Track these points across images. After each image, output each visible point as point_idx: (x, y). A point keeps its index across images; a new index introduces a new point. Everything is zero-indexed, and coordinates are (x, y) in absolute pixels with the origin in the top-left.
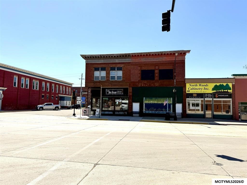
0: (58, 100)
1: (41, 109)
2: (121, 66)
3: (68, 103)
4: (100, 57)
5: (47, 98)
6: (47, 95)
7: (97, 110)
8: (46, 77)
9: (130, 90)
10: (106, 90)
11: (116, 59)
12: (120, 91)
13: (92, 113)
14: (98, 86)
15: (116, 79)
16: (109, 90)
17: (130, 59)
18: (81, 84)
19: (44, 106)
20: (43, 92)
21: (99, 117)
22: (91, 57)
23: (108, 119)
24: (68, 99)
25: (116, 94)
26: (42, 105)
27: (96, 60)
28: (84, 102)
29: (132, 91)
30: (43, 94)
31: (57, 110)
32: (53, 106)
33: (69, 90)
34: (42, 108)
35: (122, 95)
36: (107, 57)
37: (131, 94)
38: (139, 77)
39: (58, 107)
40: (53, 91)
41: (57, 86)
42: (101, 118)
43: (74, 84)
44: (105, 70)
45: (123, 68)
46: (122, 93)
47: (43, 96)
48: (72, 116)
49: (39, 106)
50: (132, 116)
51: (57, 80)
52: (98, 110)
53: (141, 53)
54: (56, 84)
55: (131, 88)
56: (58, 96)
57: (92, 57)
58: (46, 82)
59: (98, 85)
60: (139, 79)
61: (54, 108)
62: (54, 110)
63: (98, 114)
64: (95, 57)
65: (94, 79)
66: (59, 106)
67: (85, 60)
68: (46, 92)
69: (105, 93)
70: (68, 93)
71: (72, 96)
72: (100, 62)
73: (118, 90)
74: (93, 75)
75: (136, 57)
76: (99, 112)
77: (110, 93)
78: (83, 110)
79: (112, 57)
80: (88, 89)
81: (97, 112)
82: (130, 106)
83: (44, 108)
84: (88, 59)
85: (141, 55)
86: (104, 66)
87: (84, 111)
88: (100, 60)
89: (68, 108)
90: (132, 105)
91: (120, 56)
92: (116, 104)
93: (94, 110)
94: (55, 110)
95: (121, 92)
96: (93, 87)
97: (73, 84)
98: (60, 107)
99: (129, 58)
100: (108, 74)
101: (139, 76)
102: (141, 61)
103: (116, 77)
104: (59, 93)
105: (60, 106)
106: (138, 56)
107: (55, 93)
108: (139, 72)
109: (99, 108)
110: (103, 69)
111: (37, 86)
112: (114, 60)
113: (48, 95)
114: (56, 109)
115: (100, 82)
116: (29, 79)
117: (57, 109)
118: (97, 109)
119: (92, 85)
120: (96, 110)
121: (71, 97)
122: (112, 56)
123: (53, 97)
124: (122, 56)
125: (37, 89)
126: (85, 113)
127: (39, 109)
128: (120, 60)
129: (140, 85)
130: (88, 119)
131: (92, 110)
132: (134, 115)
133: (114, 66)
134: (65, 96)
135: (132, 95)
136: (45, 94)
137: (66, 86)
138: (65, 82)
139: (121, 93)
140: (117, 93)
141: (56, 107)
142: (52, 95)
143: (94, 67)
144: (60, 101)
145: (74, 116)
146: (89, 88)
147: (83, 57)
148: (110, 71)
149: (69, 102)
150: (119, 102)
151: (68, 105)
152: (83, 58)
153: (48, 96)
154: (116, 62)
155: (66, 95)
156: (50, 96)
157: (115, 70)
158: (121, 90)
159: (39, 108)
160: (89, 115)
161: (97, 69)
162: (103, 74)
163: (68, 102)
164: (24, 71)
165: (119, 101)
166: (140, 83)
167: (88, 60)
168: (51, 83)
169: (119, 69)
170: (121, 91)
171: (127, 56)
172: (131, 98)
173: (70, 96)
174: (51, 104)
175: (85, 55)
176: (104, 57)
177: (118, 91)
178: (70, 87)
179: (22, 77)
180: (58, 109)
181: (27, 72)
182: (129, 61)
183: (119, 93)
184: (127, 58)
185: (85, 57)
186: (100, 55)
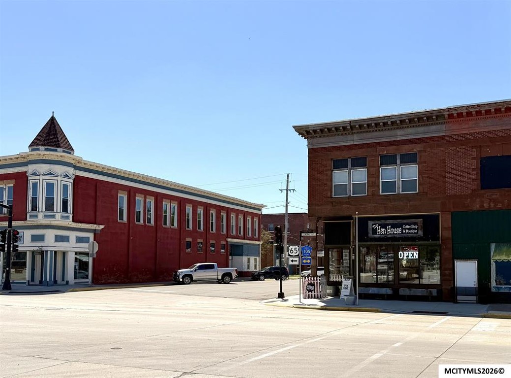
0: (227, 254)
1: (187, 280)
2: (413, 149)
3: (254, 263)
4: (349, 127)
5: (199, 250)
6: (199, 240)
7: (343, 284)
8: (196, 192)
9: (445, 222)
10: (370, 223)
11: (398, 128)
12: (413, 226)
13: (329, 290)
14: (346, 214)
15: (399, 190)
16: (379, 222)
17: (443, 127)
18: (287, 206)
19: (195, 270)
20: (190, 234)
21: (354, 303)
22: (322, 131)
23: (380, 310)
24: (253, 251)
25: (398, 236)
26: (189, 270)
27: (337, 138)
28: (309, 261)
29: (451, 226)
30: (189, 240)
31: (228, 283)
32: (217, 273)
33: (253, 225)
34: (190, 276)
35: (420, 239)
36: (369, 125)
37: (448, 234)
38: (474, 180)
39: (229, 275)
40: (212, 230)
41: (223, 215)
42: (358, 305)
43: (266, 206)
44: (366, 166)
45: (420, 157)
46: (421, 233)
47: (189, 245)
48: (275, 299)
49: (182, 272)
50: (455, 301)
51: (222, 199)
52: (347, 283)
53: (479, 106)
54: (219, 209)
55: (448, 217)
56: (227, 242)
57: (326, 130)
58: (195, 204)
59: (344, 211)
60: (475, 185)
61: (220, 278)
62: (220, 283)
63: (348, 294)
64: (333, 129)
65: (331, 192)
66: (232, 270)
67: (305, 138)
68: (197, 232)
69: (367, 233)
70: (252, 234)
71: (261, 243)
72: (349, 144)
73: (406, 224)
74: (329, 183)
75: (462, 119)
76: (349, 288)
77: (381, 231)
78: (304, 283)
79: (385, 124)
80: (318, 221)
81: (345, 288)
82: (447, 272)
83: (194, 278)
84: (314, 137)
85: (479, 113)
86: (360, 153)
87: (309, 284)
88: (349, 137)
89: (255, 277)
90: (451, 266)
91: (411, 120)
92: (402, 264)
93: (336, 282)
94: (223, 281)
95: (414, 229)
96: (331, 215)
97: (263, 206)
98: (234, 275)
99: (437, 124)
100: (373, 176)
101: (475, 176)
102: (478, 131)
103: (399, 185)
104: (228, 235)
105: (236, 270)
106: (469, 114)
107: (218, 236)
108: (474, 164)
109: (349, 278)
110: (358, 163)
111: (173, 219)
112: (393, 132)
113: (202, 241)
114: (225, 279)
115: (350, 200)
116: (153, 198)
117: (227, 279)
118: (343, 280)
119: (327, 210)
120: (340, 283)
121: (259, 245)
122: (386, 121)
123: (213, 246)
124: (416, 120)
125: (173, 225)
126: (310, 291)
127: (181, 280)
128: (410, 130)
129: (477, 207)
130: (322, 309)
131: (330, 283)
132: (459, 298)
133: (391, 150)
134: (244, 244)
135: (450, 236)
136: (195, 239)
137: (245, 214)
138: (243, 202)
139: (417, 233)
140: (404, 231)
141: (224, 275)
142: (212, 242)
143: (332, 159)
144: (230, 257)
145: (281, 299)
146: (319, 218)
147: (301, 132)
148: (379, 167)
149: (255, 259)
150: (410, 258)
151: (252, 269)
152: (299, 134)
153: (202, 243)
154: (398, 139)
155: (247, 240)
156: (206, 243)
157: (395, 163)
158: (415, 224)
159: (183, 278)
160: (321, 297)
161: (340, 164)
162: (360, 176)
163: (252, 259)
164: (140, 179)
165: (410, 255)
166: (478, 200)
167: (315, 140)
168: (207, 207)
169: (408, 159)
170: (416, 227)
171: (434, 117)
172: (450, 246)
173: (257, 243)
174: (212, 267)
175: (307, 126)
176: (361, 126)
177: (407, 226)
178: (256, 215)
179: (137, 194)
180: (232, 280)
181: (149, 181)
182: (439, 131)
183: (411, 231)
184: (432, 124)
185: (306, 131)
186: (350, 122)
